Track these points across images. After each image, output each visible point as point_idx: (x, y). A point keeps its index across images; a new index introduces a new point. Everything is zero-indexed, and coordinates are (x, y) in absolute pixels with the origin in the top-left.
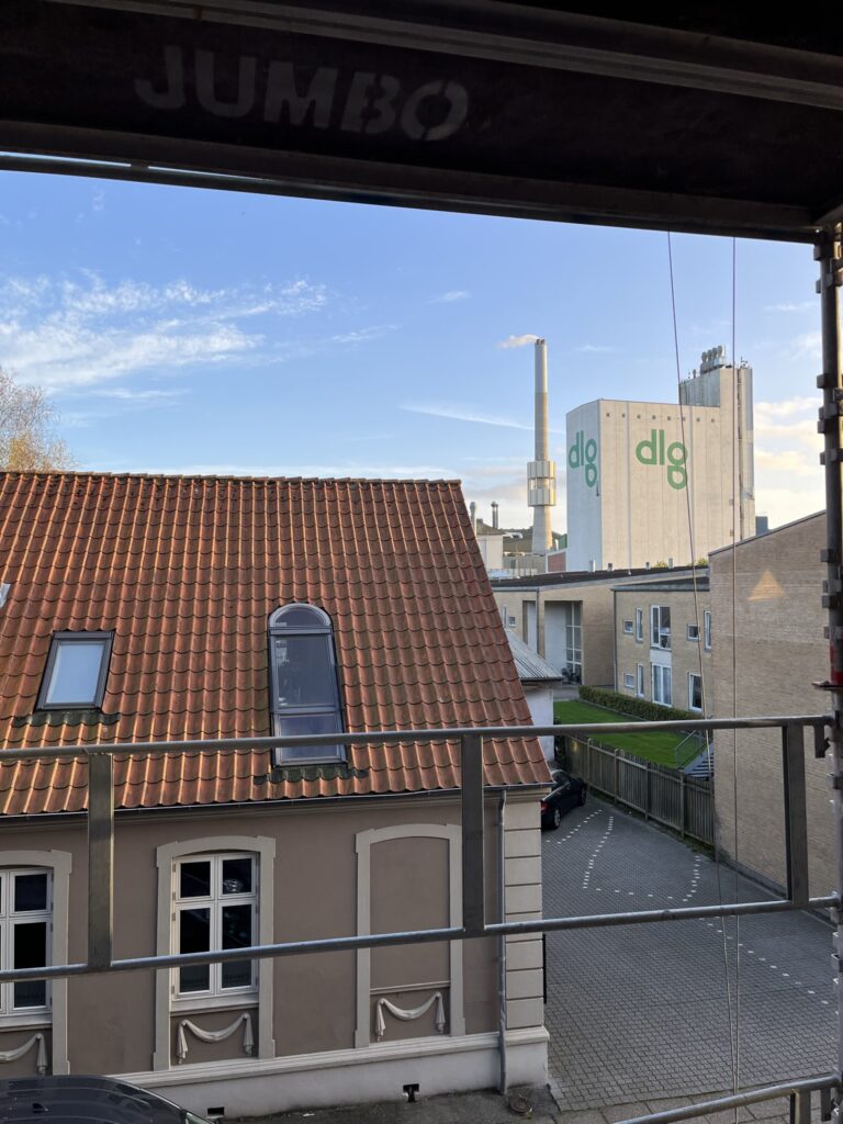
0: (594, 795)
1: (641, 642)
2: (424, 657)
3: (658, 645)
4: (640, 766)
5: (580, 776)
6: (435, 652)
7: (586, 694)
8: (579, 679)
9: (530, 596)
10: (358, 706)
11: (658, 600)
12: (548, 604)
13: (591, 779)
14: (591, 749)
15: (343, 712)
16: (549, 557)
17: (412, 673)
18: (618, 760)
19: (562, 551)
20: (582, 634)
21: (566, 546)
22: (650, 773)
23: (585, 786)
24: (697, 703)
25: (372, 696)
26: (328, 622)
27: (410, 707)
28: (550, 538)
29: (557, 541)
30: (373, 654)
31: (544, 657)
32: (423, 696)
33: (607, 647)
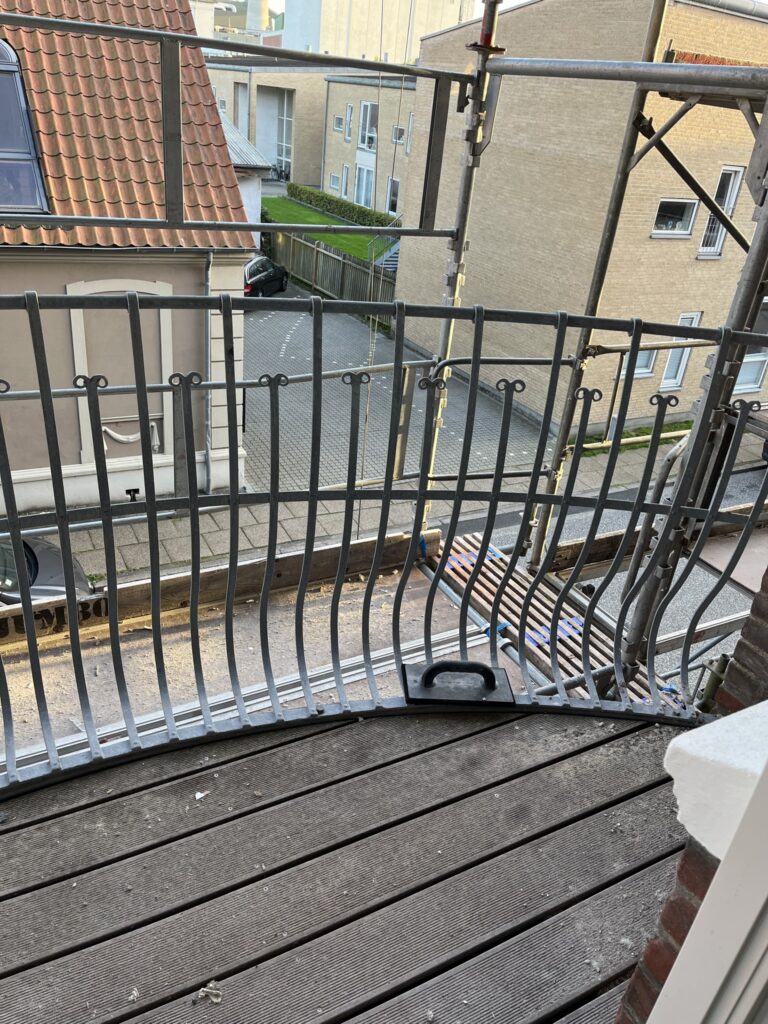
0: (295, 283)
1: (349, 142)
2: (126, 109)
3: (365, 146)
4: (336, 257)
5: (283, 264)
6: (138, 106)
7: (294, 191)
8: (287, 177)
9: (242, 78)
10: (56, 156)
11: (367, 96)
12: (262, 89)
13: (292, 269)
14: (294, 240)
15: (40, 161)
16: (264, 38)
17: (114, 127)
18: (318, 252)
19: (278, 33)
20: (293, 128)
21: (282, 28)
22: (344, 263)
23: (287, 274)
24: (393, 207)
25: (71, 147)
26: (14, 58)
27: (114, 164)
28: (266, 17)
29: (273, 21)
30: (69, 100)
31: (255, 145)
32: (128, 152)
33: (317, 146)
